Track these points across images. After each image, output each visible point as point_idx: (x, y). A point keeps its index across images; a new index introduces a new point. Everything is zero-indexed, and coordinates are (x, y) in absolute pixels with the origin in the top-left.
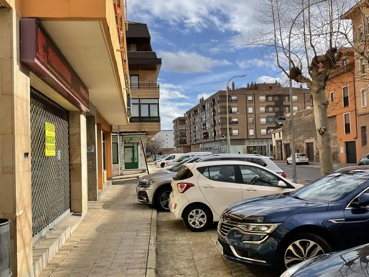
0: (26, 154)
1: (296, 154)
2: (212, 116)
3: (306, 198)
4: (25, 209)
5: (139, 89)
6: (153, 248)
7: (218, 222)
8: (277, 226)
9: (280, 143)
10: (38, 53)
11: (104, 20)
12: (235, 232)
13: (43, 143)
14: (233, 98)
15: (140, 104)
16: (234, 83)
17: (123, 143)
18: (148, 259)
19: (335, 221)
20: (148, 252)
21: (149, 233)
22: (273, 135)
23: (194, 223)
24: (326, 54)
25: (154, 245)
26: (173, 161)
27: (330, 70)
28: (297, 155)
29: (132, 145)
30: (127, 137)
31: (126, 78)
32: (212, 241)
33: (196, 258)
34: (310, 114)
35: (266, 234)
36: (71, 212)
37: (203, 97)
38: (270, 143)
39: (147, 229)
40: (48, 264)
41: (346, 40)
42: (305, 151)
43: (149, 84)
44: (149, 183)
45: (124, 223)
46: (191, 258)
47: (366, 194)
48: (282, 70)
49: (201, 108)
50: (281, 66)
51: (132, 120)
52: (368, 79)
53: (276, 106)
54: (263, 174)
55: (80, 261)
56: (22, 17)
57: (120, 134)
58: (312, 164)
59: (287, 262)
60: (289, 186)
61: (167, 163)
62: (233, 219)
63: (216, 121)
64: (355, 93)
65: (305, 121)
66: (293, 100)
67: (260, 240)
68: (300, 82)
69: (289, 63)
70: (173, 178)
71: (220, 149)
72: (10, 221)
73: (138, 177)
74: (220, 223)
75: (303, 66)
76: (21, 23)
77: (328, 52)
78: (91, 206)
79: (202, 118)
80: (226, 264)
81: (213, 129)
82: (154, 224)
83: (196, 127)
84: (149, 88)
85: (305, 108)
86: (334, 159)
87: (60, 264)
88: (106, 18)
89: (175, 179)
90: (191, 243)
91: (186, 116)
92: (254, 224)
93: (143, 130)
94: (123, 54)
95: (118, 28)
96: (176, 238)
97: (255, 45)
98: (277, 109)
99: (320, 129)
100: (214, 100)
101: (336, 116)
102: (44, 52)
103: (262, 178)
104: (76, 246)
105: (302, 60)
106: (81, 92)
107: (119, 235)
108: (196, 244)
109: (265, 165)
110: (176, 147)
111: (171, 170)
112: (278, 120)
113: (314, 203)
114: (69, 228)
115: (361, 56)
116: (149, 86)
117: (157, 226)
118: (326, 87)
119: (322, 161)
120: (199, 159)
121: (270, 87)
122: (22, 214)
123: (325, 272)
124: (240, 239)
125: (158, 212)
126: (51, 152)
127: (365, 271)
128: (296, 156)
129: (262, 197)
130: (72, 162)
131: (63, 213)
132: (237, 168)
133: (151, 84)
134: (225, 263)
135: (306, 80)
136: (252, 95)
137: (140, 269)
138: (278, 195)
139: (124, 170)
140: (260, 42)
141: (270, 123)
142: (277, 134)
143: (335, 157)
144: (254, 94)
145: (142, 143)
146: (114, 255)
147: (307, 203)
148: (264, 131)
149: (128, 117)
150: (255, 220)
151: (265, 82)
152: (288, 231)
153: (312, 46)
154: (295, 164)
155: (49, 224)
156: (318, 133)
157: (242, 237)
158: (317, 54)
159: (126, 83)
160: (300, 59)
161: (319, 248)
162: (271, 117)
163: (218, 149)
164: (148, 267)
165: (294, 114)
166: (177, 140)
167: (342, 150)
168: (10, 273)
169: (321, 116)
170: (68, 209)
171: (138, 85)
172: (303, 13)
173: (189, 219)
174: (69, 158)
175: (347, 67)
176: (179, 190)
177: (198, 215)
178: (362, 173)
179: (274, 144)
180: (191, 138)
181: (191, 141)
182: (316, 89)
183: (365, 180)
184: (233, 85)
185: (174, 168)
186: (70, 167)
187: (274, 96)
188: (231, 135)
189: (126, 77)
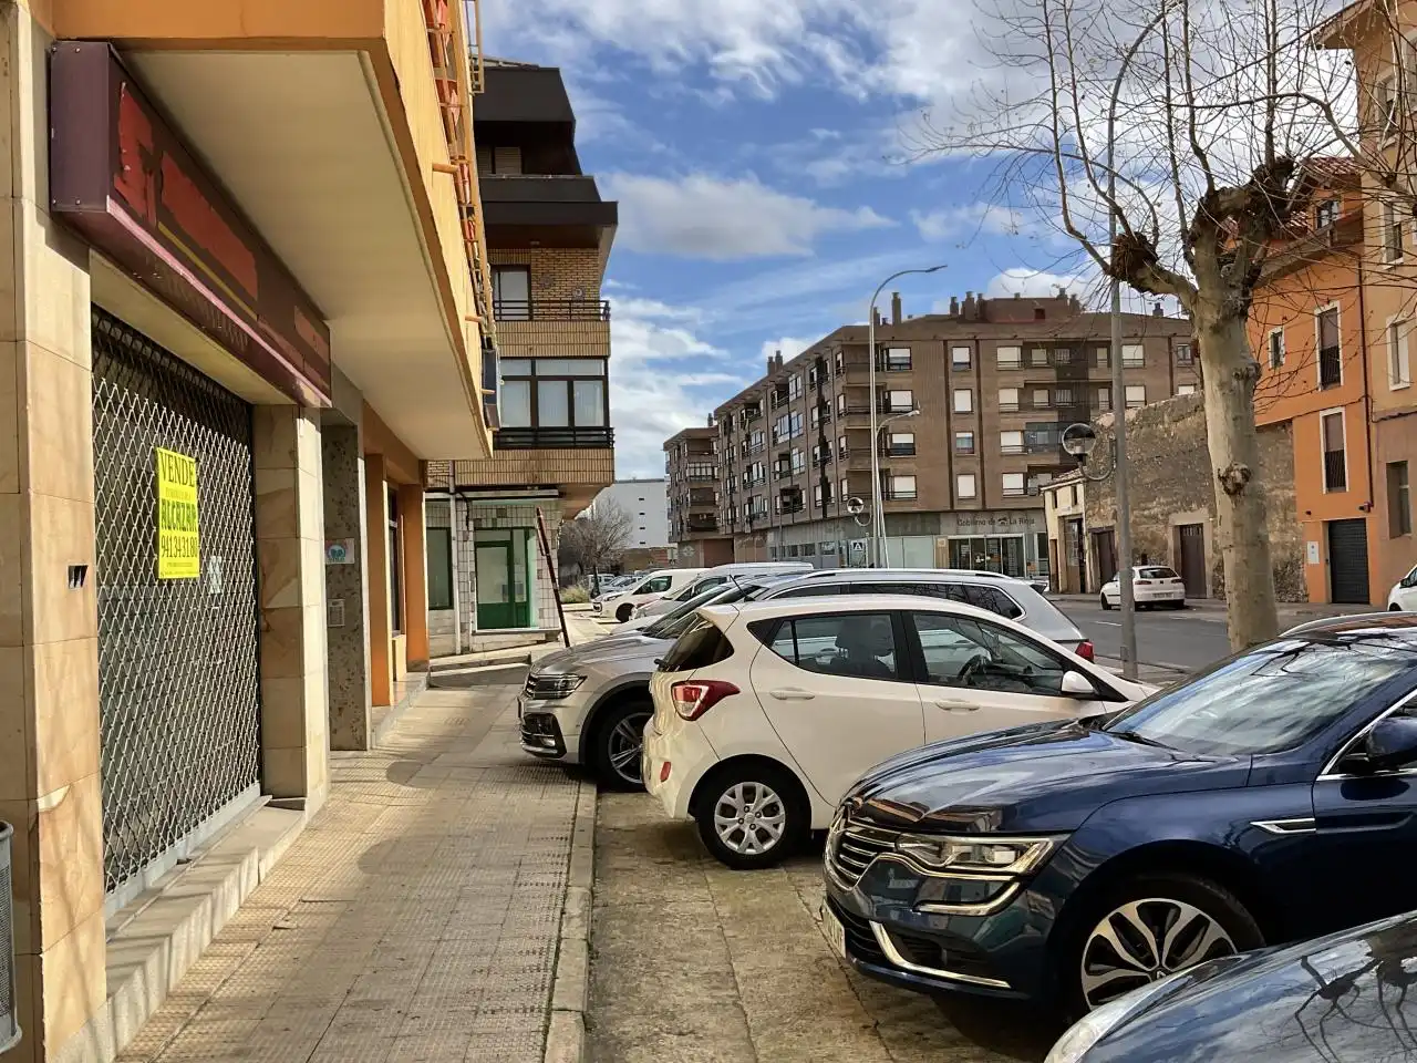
0: (78, 573)
1: (1136, 569)
2: (816, 425)
3: (1166, 737)
4: (71, 785)
5: (531, 319)
6: (576, 931)
7: (827, 831)
8: (1051, 845)
9: (1075, 527)
10: (121, 177)
11: (376, 50)
12: (892, 871)
13: (150, 529)
14: (893, 353)
15: (534, 380)
16: (899, 296)
17: (471, 528)
18: (558, 975)
19: (1277, 825)
20: (558, 948)
21: (564, 876)
22: (1049, 496)
23: (737, 836)
24: (1252, 182)
25: (583, 920)
26: (664, 598)
27: (1267, 245)
28: (1141, 571)
29: (505, 536)
30: (487, 505)
31: (476, 278)
32: (806, 905)
33: (741, 969)
34: (1190, 414)
35: (1008, 878)
36: (263, 793)
37: (778, 353)
38: (1036, 528)
39: (554, 860)
40: (169, 995)
41: (1329, 128)
42: (1171, 557)
43: (570, 302)
44: (567, 682)
45: (467, 837)
46: (722, 969)
47: (1400, 721)
48: (1082, 245)
49: (773, 396)
50: (1077, 229)
51: (502, 440)
52: (1411, 279)
53: (1060, 386)
54: (1006, 645)
55: (295, 984)
56: (58, 35)
57: (459, 496)
58: (1200, 609)
59: (1089, 983)
60: (1104, 692)
61: (639, 606)
62: (884, 820)
63: (830, 444)
64: (1363, 331)
65: (1170, 445)
66: (1126, 363)
67: (987, 901)
68: (1151, 291)
69: (1107, 217)
70: (657, 662)
71: (845, 553)
72: (11, 829)
73: (528, 660)
74: (833, 833)
75: (1161, 229)
76: (53, 59)
77: (1258, 174)
78: (344, 772)
79: (775, 434)
80: (857, 994)
81: (820, 476)
82: (585, 838)
83: (755, 466)
84: (571, 315)
85: (1172, 394)
86: (1281, 590)
87: (217, 997)
88: (384, 40)
89: (665, 666)
90: (724, 911)
91: (715, 423)
92: (963, 839)
93: (546, 480)
94: (464, 183)
95: (439, 83)
96: (668, 893)
97: (978, 149)
98: (1064, 397)
99: (1229, 470)
100: (821, 364)
101: (1290, 421)
102: (145, 171)
103: (1002, 662)
104: (279, 925)
105: (1159, 205)
106: (300, 333)
107: (447, 882)
108: (744, 917)
109: (1014, 612)
110: (676, 545)
111: (650, 632)
112: (1065, 439)
113: (1201, 757)
114: (256, 854)
115: (1385, 188)
116: (570, 308)
117: (595, 847)
118: (1250, 311)
119: (1234, 594)
120: (758, 588)
121: (1040, 310)
122: (60, 804)
123: (1241, 1024)
124: (912, 898)
125: (600, 791)
126: (180, 565)
127: (1397, 1020)
128: (1137, 578)
129: (999, 735)
130: (268, 603)
131: (230, 798)
132: (904, 622)
133: (577, 302)
134: (853, 989)
135: (1176, 284)
136: (968, 343)
137: (525, 1012)
138: (1059, 727)
139: (474, 634)
140: (995, 139)
141: (1037, 449)
142: (1065, 494)
143: (1286, 579)
144: (977, 341)
145: (541, 529)
146: (424, 961)
147: (1173, 758)
148: (1013, 482)
149: (488, 426)
150: (968, 824)
151: (1017, 295)
152: (1096, 865)
153: (1198, 152)
154: (1132, 609)
155: (176, 841)
156: (1218, 486)
157: (916, 891)
158: (1216, 181)
159: (475, 297)
160: (1151, 201)
161: (1215, 931)
162: (1042, 427)
163: (837, 551)
164: (556, 1003)
165: (1130, 415)
166: (681, 517)
167: (1315, 554)
168: (13, 1034)
169: (1231, 422)
170: (253, 782)
171: (526, 305)
172: (1164, 24)
173: (718, 819)
174: (256, 586)
175: (1336, 234)
176: (680, 708)
177: (752, 805)
178: (1387, 642)
179: (1054, 532)
180: (733, 507)
181: (734, 520)
182: (1211, 317)
183: (1397, 667)
184: (896, 303)
185: (661, 625)
186: (257, 620)
187: (1051, 347)
188: (888, 496)
189: (477, 273)
